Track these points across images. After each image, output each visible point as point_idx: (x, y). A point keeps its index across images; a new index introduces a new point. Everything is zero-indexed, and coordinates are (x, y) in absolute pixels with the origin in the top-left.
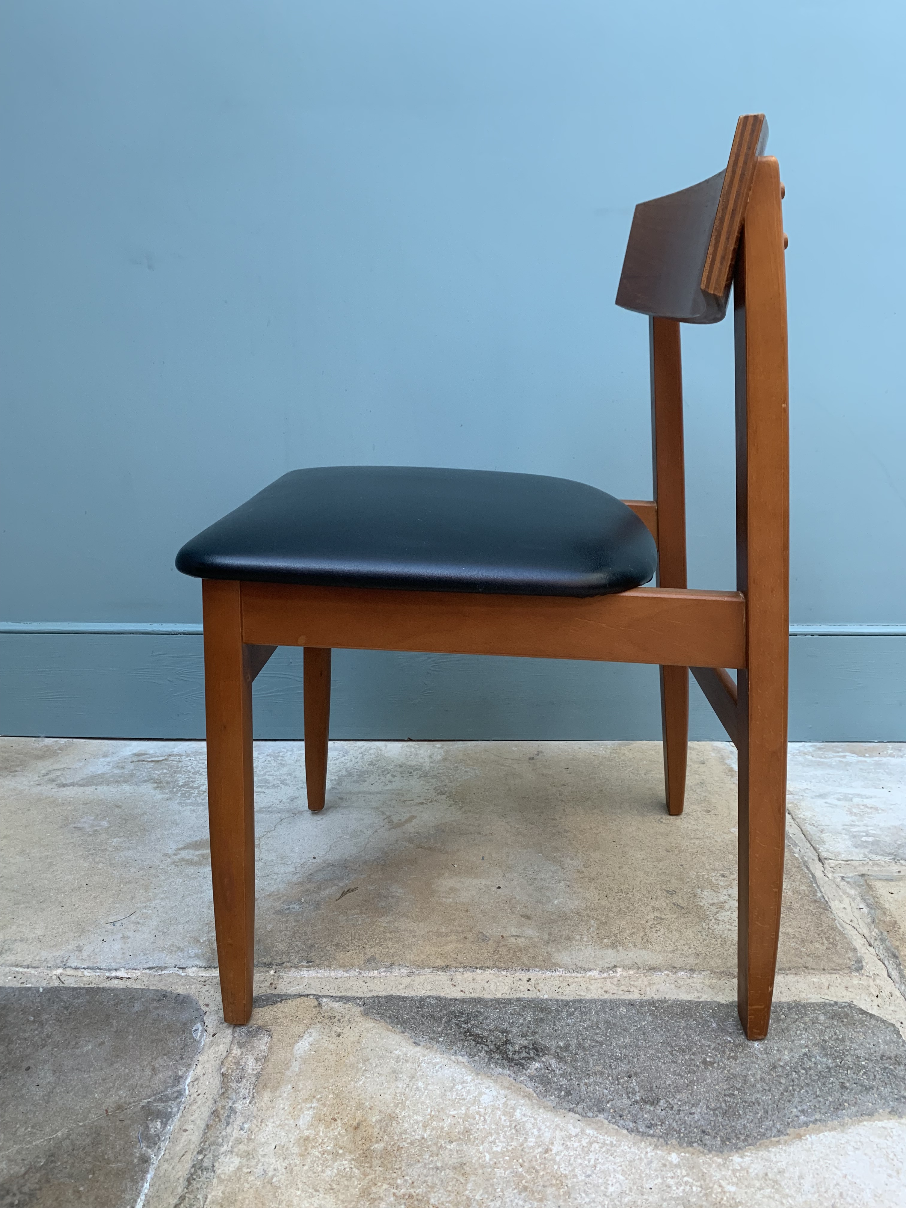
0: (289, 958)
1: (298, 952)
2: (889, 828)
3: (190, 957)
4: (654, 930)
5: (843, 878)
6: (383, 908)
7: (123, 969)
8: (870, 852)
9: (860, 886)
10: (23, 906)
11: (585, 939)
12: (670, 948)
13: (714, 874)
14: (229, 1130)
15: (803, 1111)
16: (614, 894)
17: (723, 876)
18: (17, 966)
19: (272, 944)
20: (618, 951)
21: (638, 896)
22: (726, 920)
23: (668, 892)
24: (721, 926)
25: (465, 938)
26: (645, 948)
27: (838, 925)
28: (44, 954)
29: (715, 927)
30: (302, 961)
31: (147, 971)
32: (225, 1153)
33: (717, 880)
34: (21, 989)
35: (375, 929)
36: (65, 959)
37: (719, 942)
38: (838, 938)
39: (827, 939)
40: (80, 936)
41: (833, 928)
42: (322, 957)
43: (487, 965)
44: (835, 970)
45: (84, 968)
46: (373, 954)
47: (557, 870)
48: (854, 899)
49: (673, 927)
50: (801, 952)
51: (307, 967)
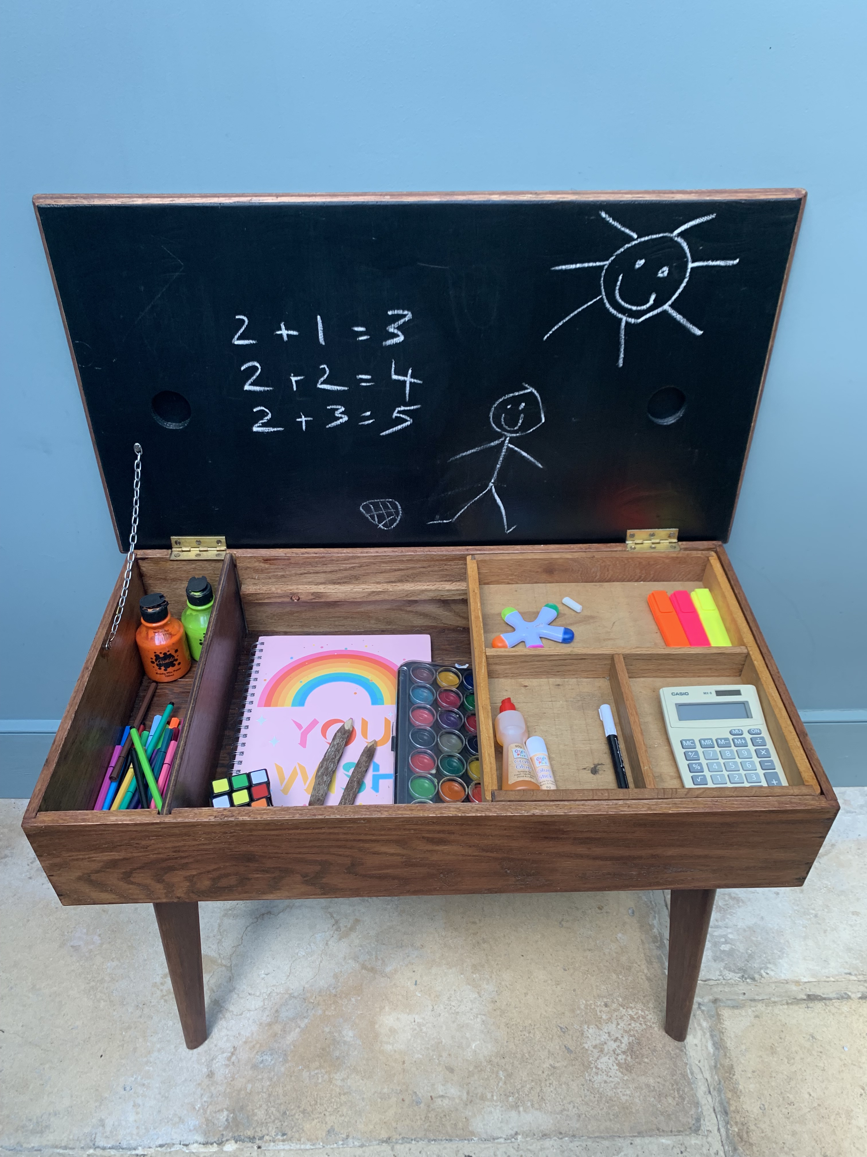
0: (268, 1130)
1: (274, 1121)
2: (745, 930)
3: (190, 1131)
4: (548, 1083)
5: (699, 1004)
6: (338, 1058)
7: (140, 1148)
8: (725, 968)
9: (711, 1017)
10: (47, 1066)
11: (495, 1098)
12: (558, 1109)
13: (599, 1003)
16: (519, 1033)
17: (606, 1005)
18: (56, 1147)
19: (253, 1110)
20: (519, 1112)
21: (538, 1036)
22: (604, 1068)
23: (561, 1028)
24: (599, 1077)
25: (403, 1100)
26: (540, 1109)
27: (689, 1071)
28: (76, 1131)
29: (595, 1077)
30: (277, 1135)
31: (159, 1149)
33: (600, 1012)
35: (332, 1090)
36: (93, 1136)
37: (596, 1099)
38: (686, 1090)
39: (678, 1090)
40: (100, 1105)
41: (684, 1076)
42: (293, 1128)
43: (419, 1136)
44: (679, 1131)
45: (110, 1148)
46: (332, 1124)
47: (475, 998)
48: (704, 1033)
49: (563, 1079)
50: (657, 1109)
51: (283, 1141)
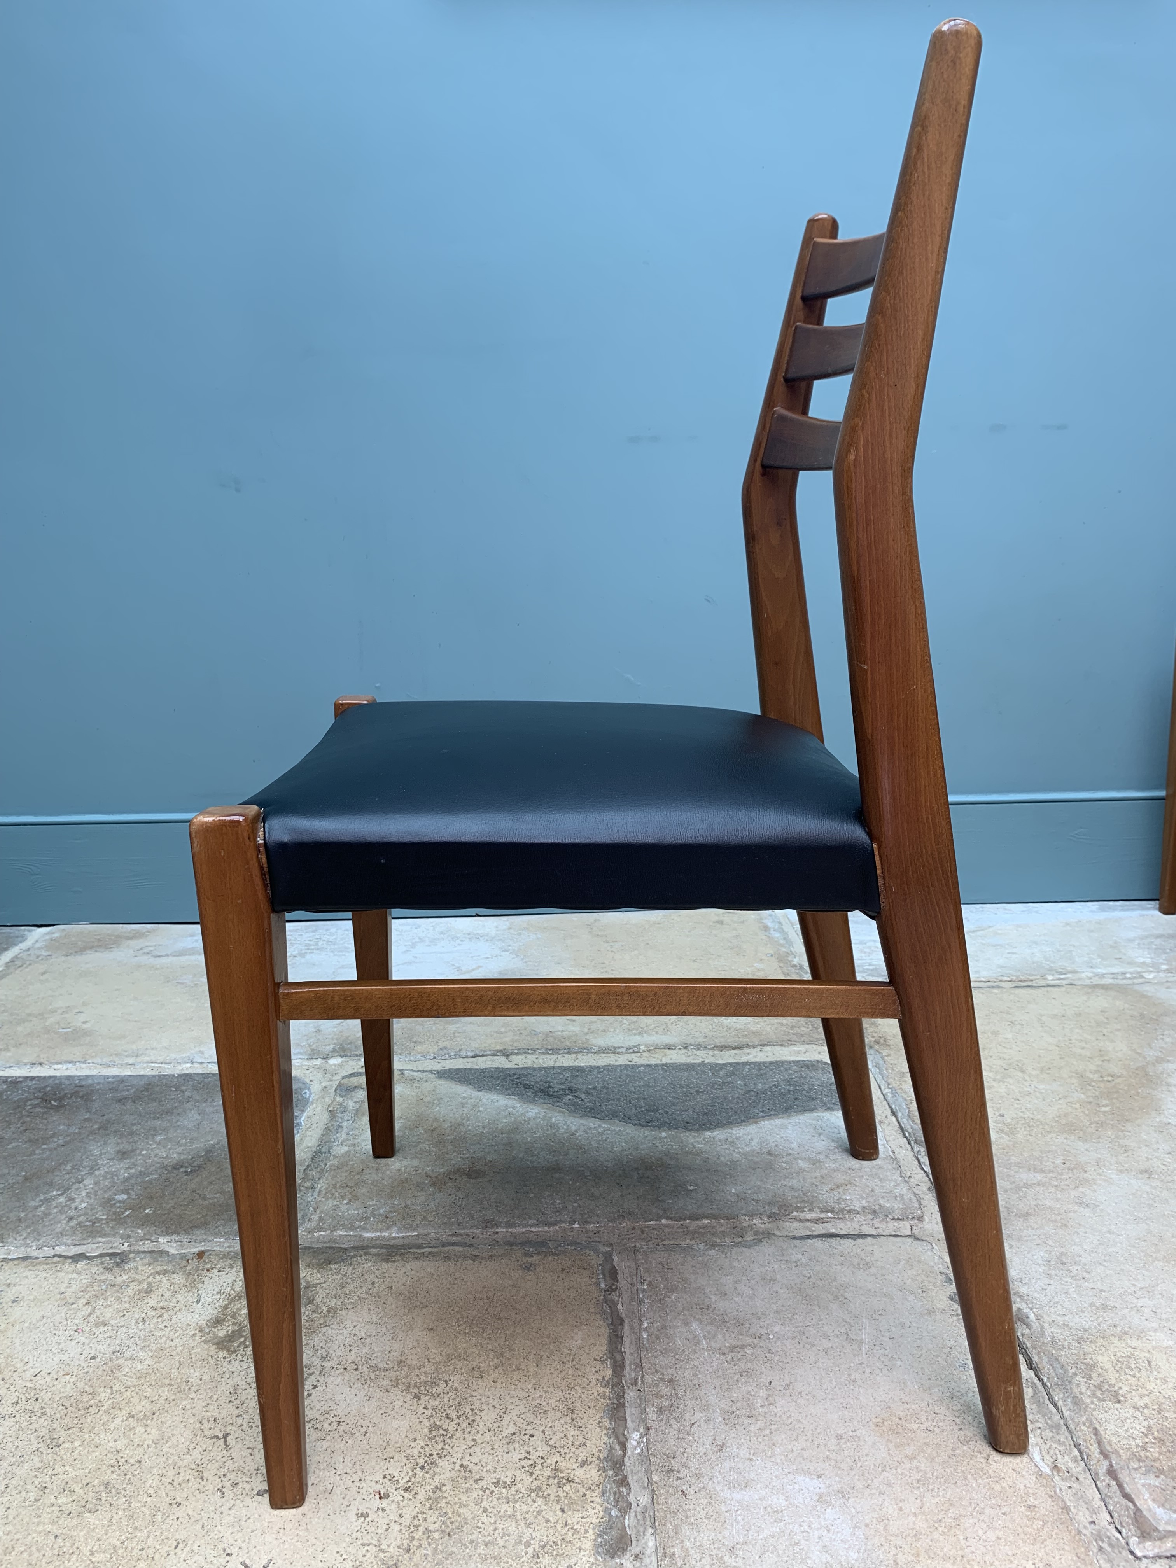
10: (146, 1030)
11: (618, 1031)
12: (684, 1034)
14: (338, 1135)
15: (762, 1112)
20: (642, 1036)
25: (521, 1033)
28: (173, 1056)
32: (338, 1145)
34: (159, 1076)
36: (191, 1058)
37: (724, 1029)
40: (200, 1046)
46: (445, 1045)
50: (789, 1033)
